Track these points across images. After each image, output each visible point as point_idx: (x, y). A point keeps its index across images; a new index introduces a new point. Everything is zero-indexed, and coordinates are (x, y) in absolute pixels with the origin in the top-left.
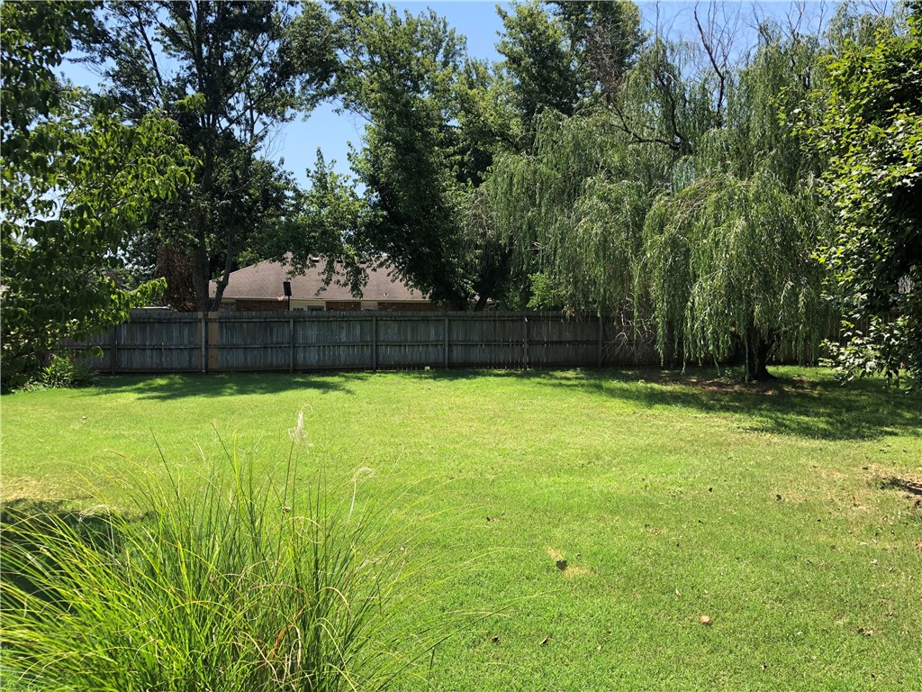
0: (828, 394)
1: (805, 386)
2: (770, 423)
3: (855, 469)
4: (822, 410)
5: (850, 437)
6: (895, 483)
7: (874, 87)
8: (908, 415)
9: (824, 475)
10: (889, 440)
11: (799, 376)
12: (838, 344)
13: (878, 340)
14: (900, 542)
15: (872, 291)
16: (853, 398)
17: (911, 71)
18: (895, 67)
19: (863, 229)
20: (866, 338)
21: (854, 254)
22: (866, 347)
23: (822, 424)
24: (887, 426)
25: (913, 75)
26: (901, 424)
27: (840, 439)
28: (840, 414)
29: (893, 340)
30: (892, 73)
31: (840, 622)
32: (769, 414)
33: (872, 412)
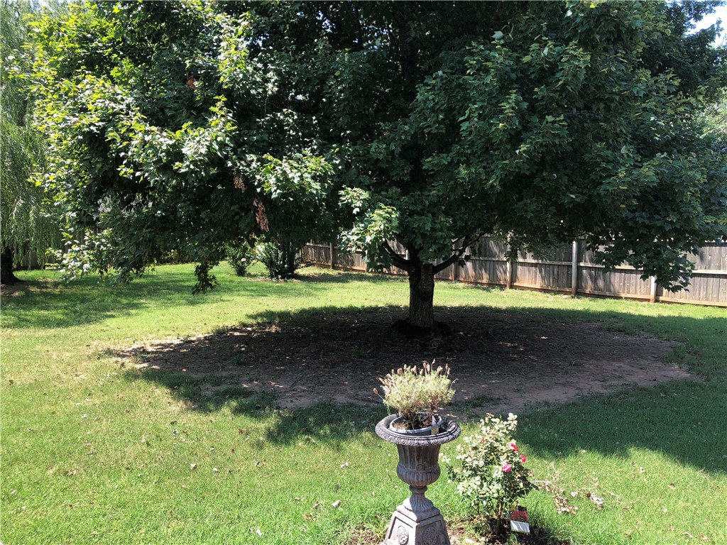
0: (68, 291)
1: (49, 286)
2: (12, 319)
3: (81, 347)
4: (60, 304)
5: (79, 323)
6: (109, 353)
7: (68, 49)
8: (124, 301)
9: (54, 357)
10: (108, 321)
11: (44, 278)
12: (61, 251)
13: (91, 247)
14: (106, 397)
15: (80, 210)
16: (87, 292)
17: (96, 42)
18: (84, 36)
19: (69, 161)
20: (82, 246)
21: (64, 180)
22: (83, 253)
23: (58, 315)
24: (109, 311)
25: (98, 46)
26: (118, 309)
27: (72, 325)
28: (74, 306)
29: (102, 247)
30: (83, 41)
31: (51, 472)
32: (13, 312)
33: (100, 301)
